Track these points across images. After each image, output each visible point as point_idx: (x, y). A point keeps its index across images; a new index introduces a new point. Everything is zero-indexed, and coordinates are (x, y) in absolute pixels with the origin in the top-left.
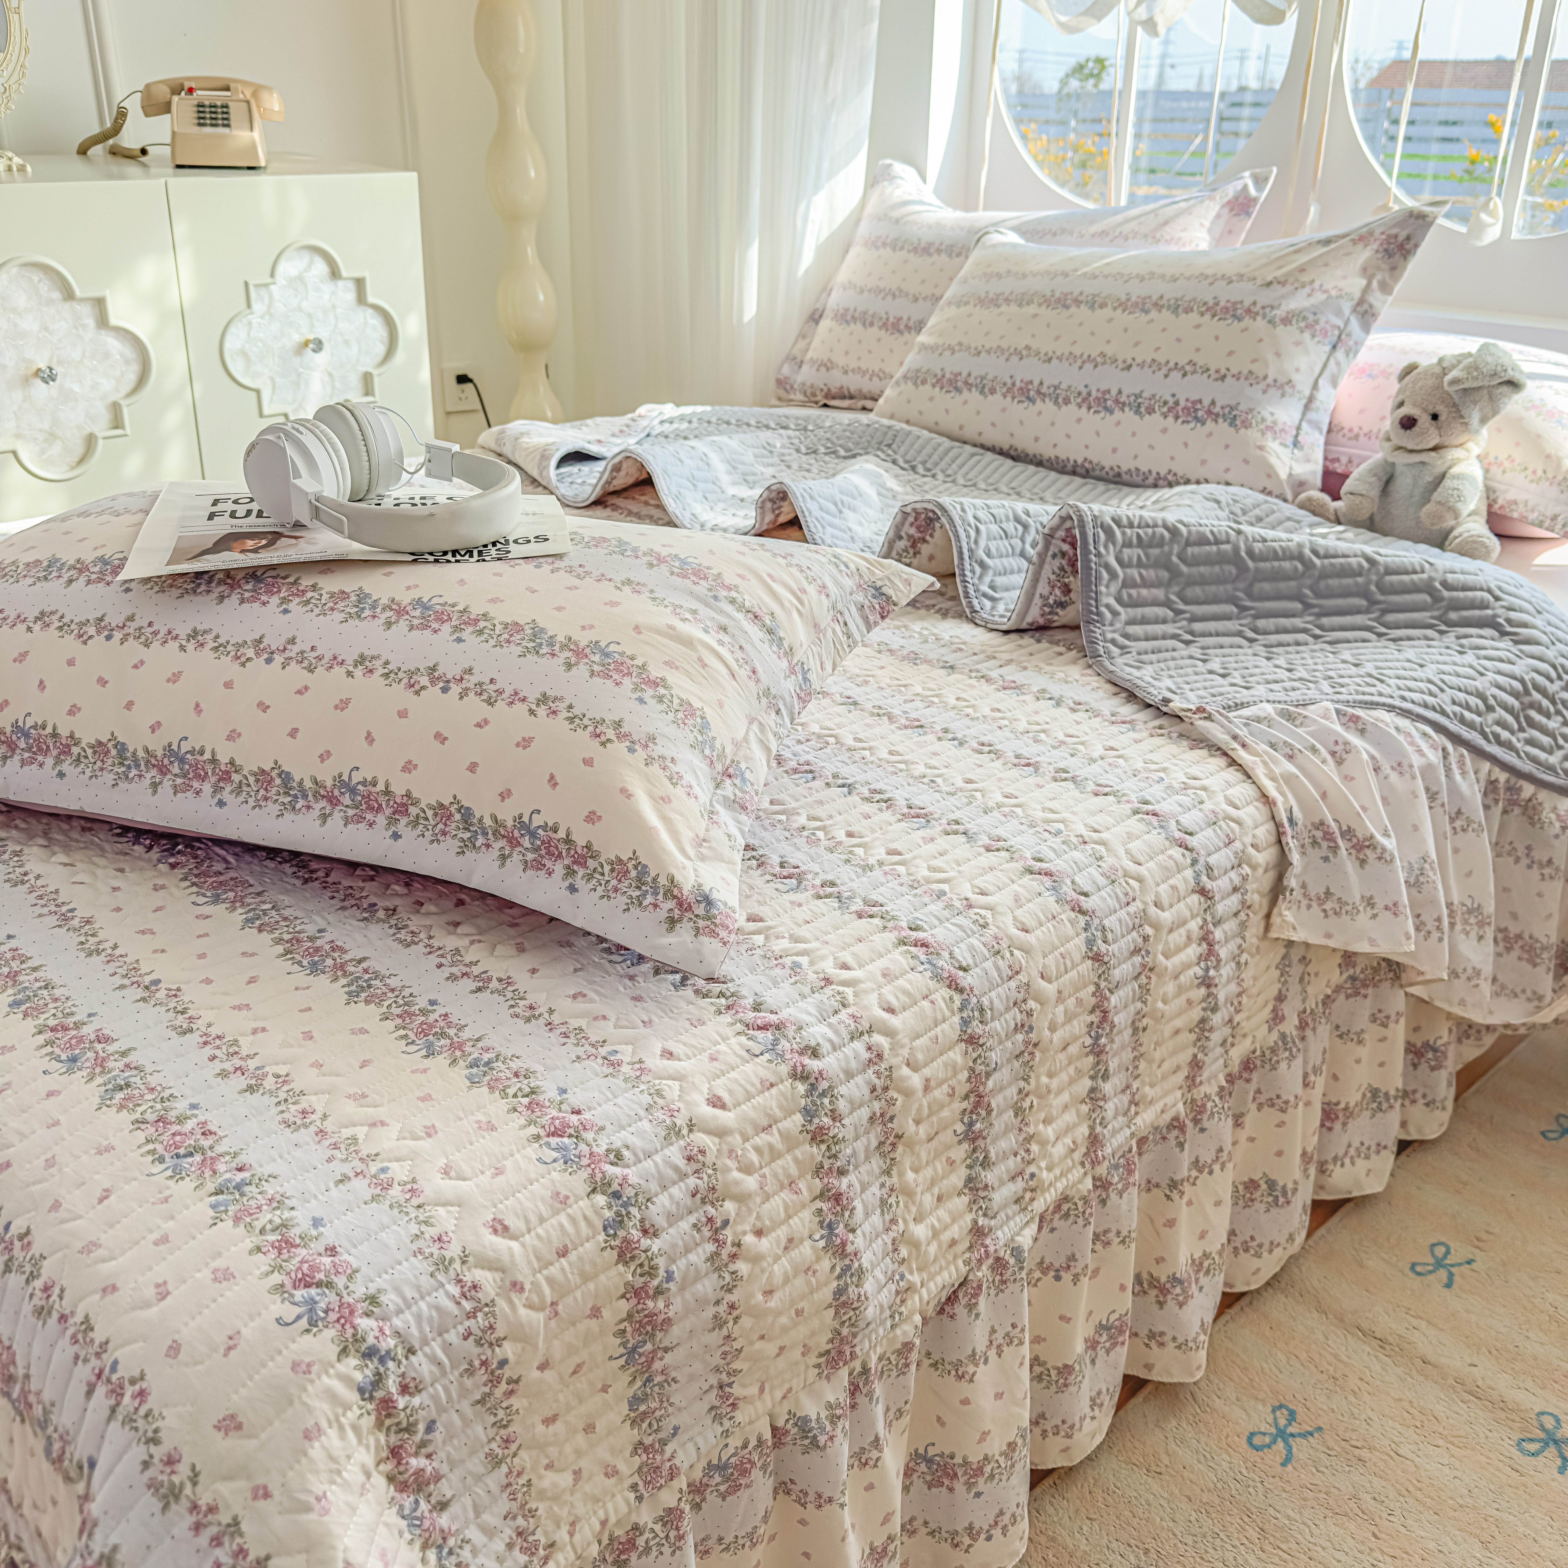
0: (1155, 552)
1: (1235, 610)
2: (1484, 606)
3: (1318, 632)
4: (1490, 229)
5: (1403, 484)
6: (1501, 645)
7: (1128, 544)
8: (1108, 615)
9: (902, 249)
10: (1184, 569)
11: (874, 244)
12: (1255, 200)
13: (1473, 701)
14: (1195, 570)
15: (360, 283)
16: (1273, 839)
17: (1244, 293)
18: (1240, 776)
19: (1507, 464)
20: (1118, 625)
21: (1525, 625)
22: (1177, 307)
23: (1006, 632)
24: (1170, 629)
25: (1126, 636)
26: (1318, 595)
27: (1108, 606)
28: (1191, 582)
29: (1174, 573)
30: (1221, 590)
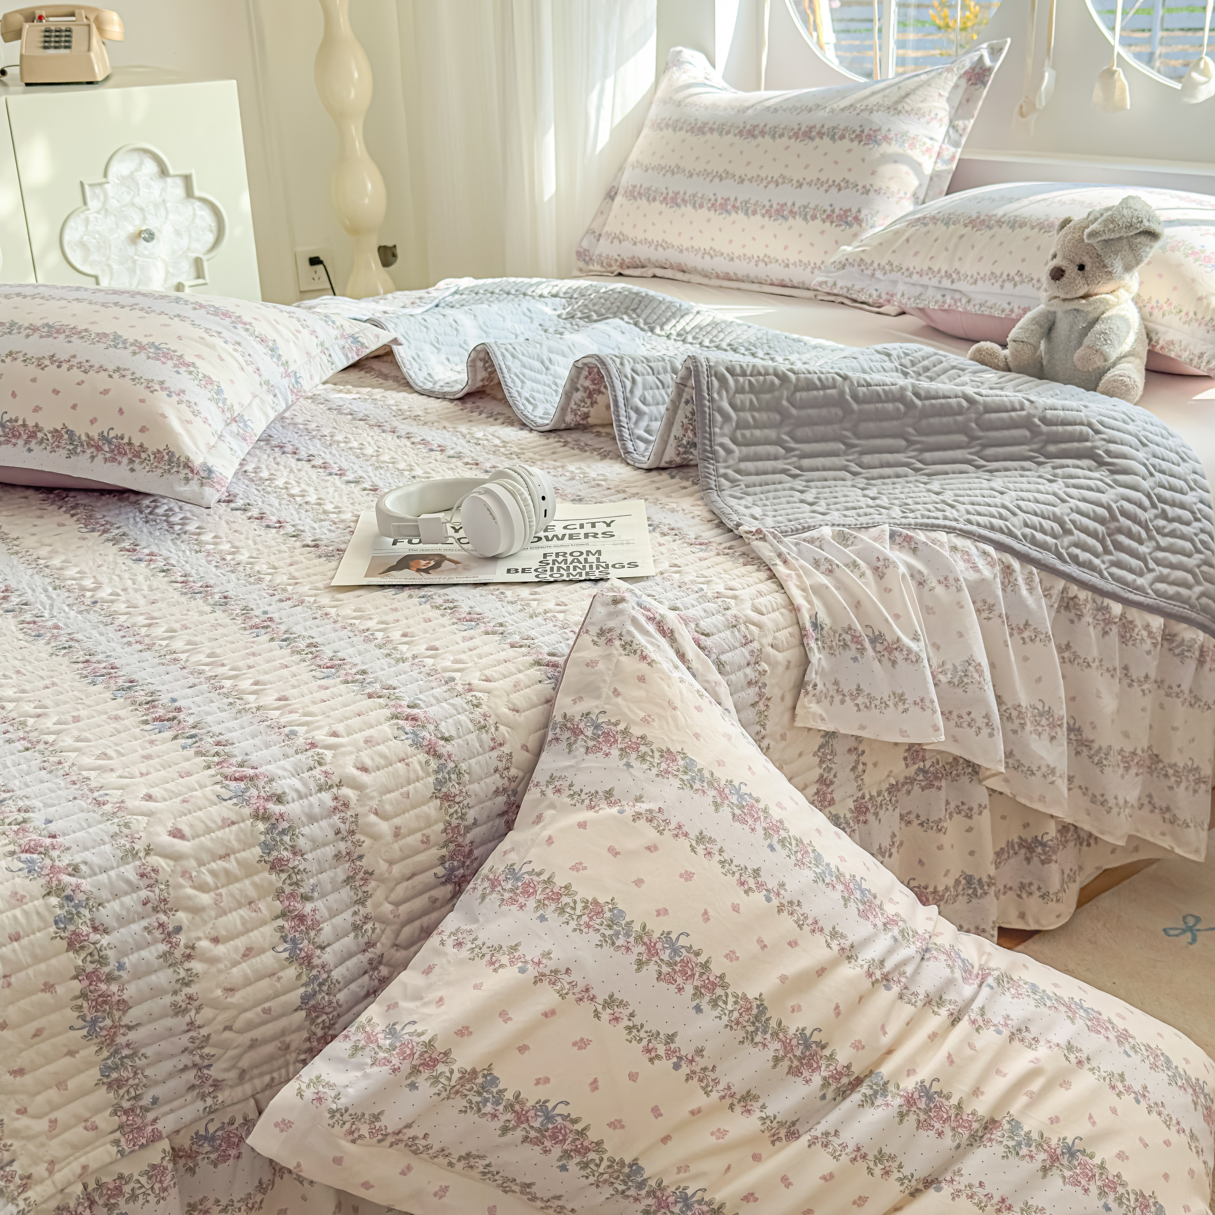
0: (767, 397)
1: (842, 447)
2: (1084, 438)
3: (918, 465)
4: (1203, 88)
5: (1064, 330)
6: (1095, 474)
7: (740, 390)
8: (722, 453)
10: (794, 411)
11: (659, 125)
12: (990, 70)
13: (1049, 525)
14: (804, 413)
15: (187, 179)
16: (795, 641)
20: (731, 461)
24: (780, 464)
25: (738, 471)
26: (920, 433)
27: (722, 445)
28: (801, 423)
29: (785, 416)
30: (829, 429)
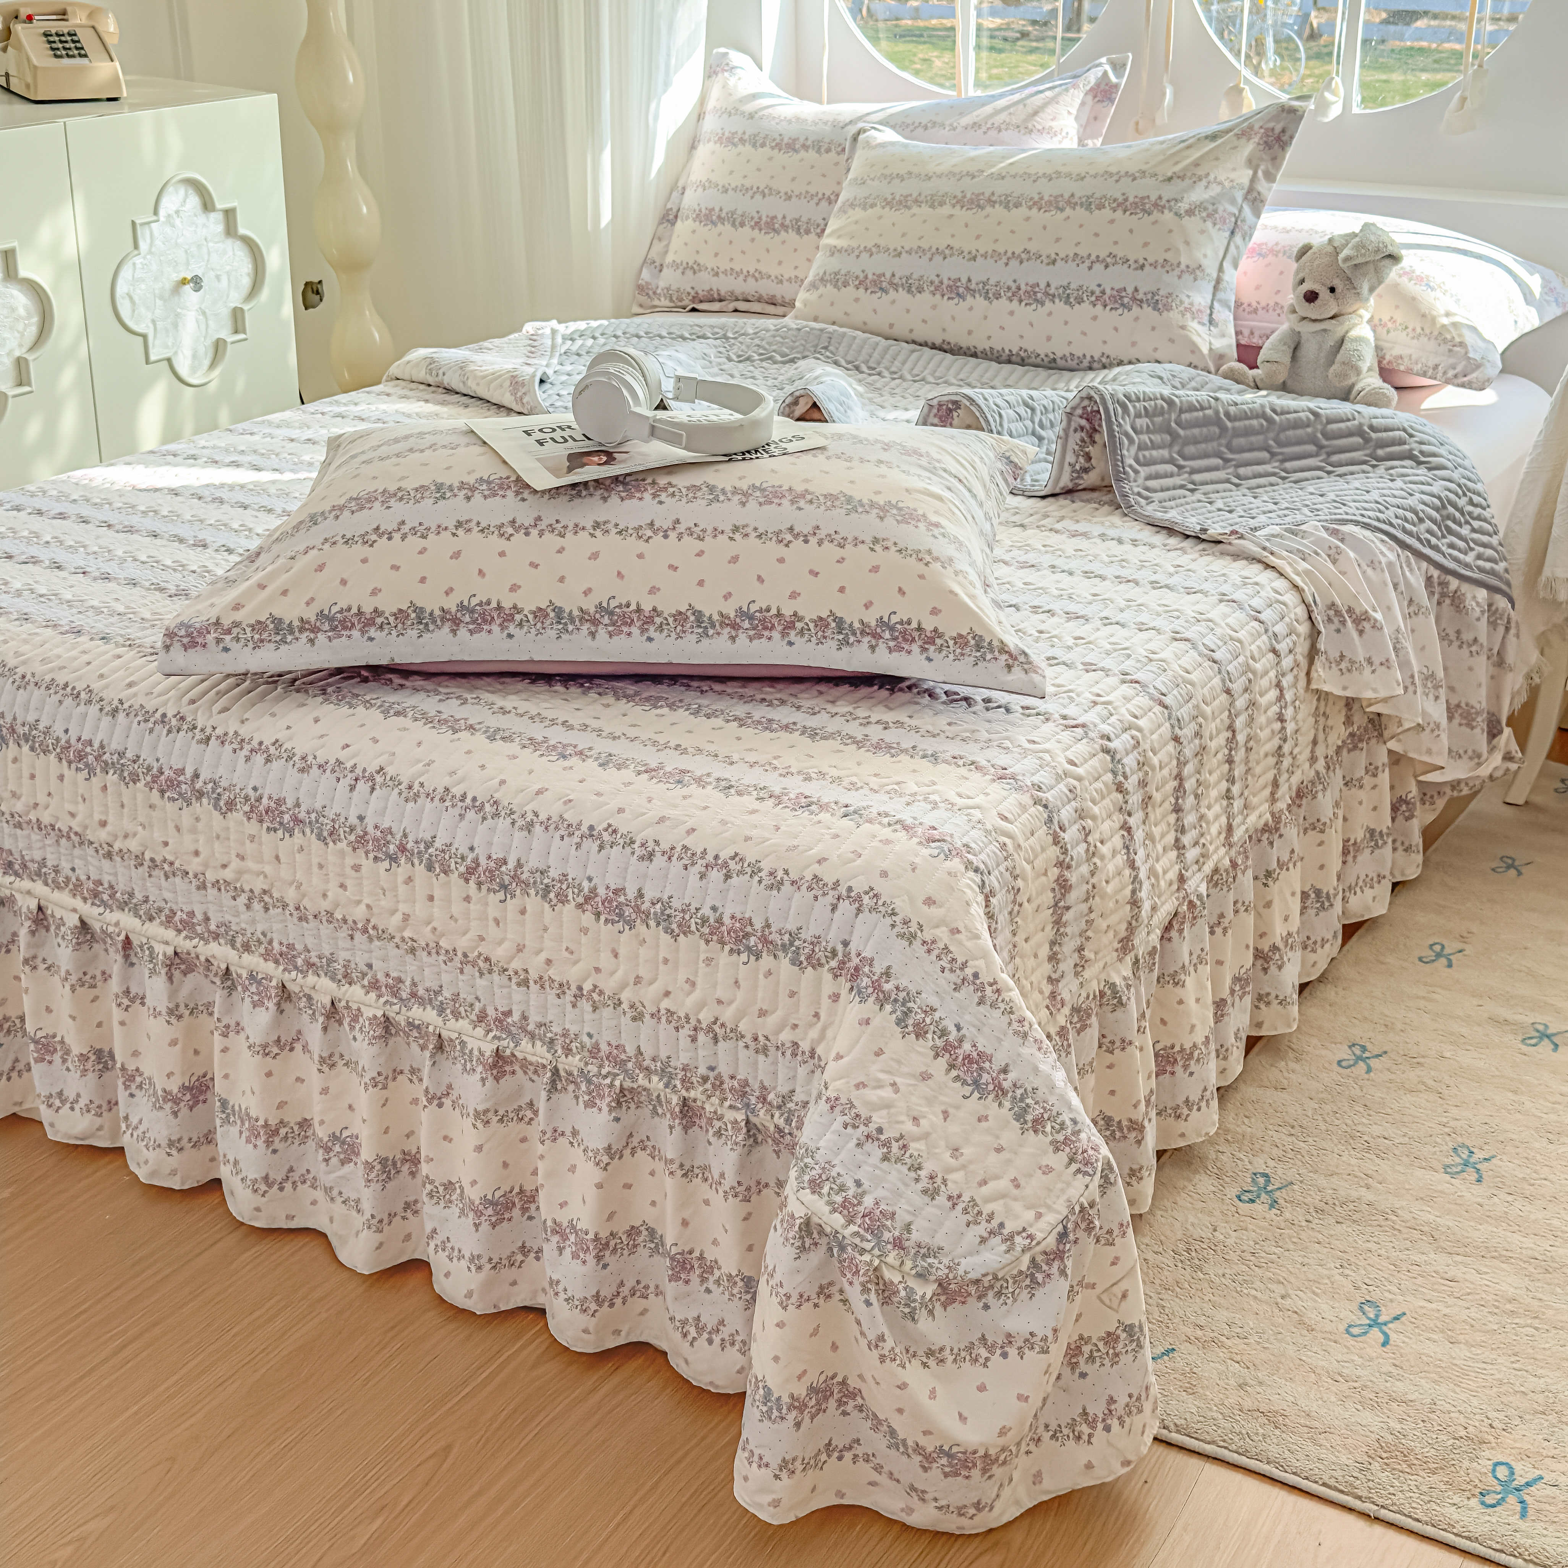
0: (1158, 420)
1: (1221, 461)
2: (1402, 442)
3: (1283, 474)
4: (1333, 107)
5: (1309, 350)
6: (1419, 472)
7: (1138, 415)
8: (1132, 473)
9: (763, 145)
10: (1182, 432)
11: (730, 140)
12: (1116, 86)
13: (1409, 515)
14: (1189, 432)
16: (1306, 616)
17: (1148, 188)
18: (1277, 575)
19: (1390, 325)
20: (1140, 481)
21: (1434, 455)
22: (1088, 204)
23: (1043, 497)
24: (1177, 481)
25: (1147, 489)
26: (1280, 444)
27: (1131, 466)
28: (1187, 442)
29: (1174, 436)
30: (1210, 447)
